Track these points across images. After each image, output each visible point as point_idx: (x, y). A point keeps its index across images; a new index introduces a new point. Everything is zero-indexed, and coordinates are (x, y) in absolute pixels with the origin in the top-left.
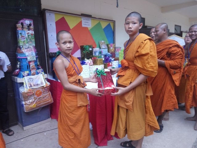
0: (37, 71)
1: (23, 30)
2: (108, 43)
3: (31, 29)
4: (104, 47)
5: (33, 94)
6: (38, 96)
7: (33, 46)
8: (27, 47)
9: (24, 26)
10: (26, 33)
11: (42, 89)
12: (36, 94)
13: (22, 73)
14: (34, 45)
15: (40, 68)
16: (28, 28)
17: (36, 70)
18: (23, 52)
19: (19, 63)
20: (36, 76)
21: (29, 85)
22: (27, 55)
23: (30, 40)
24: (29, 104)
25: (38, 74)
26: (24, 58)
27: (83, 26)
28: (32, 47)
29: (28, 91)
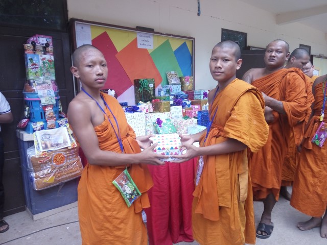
0: (58, 122)
1: (34, 53)
2: (182, 75)
3: (48, 52)
4: (175, 82)
5: (50, 161)
6: (57, 164)
7: (52, 80)
8: (41, 82)
9: (37, 48)
10: (41, 58)
11: (65, 151)
12: (55, 160)
13: (32, 124)
14: (54, 78)
15: (64, 116)
16: (44, 51)
17: (56, 120)
18: (34, 90)
19: (27, 109)
20: (55, 130)
21: (44, 146)
22: (41, 96)
23: (47, 70)
24: (42, 177)
25: (59, 126)
26: (36, 101)
27: (139, 46)
28: (49, 82)
29: (40, 155)
